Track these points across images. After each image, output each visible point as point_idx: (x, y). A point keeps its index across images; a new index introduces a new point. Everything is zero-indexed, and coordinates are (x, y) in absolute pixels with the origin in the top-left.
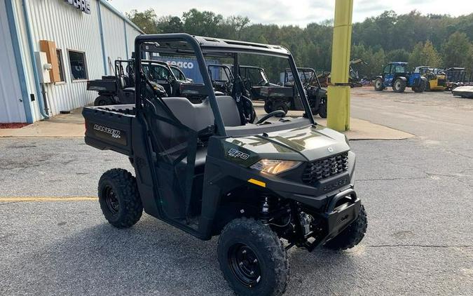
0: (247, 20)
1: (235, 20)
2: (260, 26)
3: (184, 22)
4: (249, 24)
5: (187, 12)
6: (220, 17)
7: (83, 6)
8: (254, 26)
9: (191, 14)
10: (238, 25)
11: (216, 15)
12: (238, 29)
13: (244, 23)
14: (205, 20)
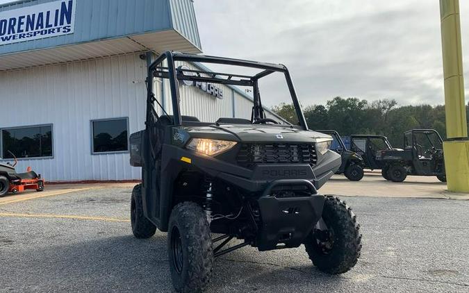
0: (393, 103)
1: (381, 104)
2: (410, 108)
3: (328, 109)
4: (396, 107)
5: (331, 100)
6: (365, 102)
7: (217, 93)
8: (402, 108)
9: (335, 101)
10: (384, 108)
11: (361, 101)
12: (385, 112)
13: (390, 106)
14: (350, 106)
